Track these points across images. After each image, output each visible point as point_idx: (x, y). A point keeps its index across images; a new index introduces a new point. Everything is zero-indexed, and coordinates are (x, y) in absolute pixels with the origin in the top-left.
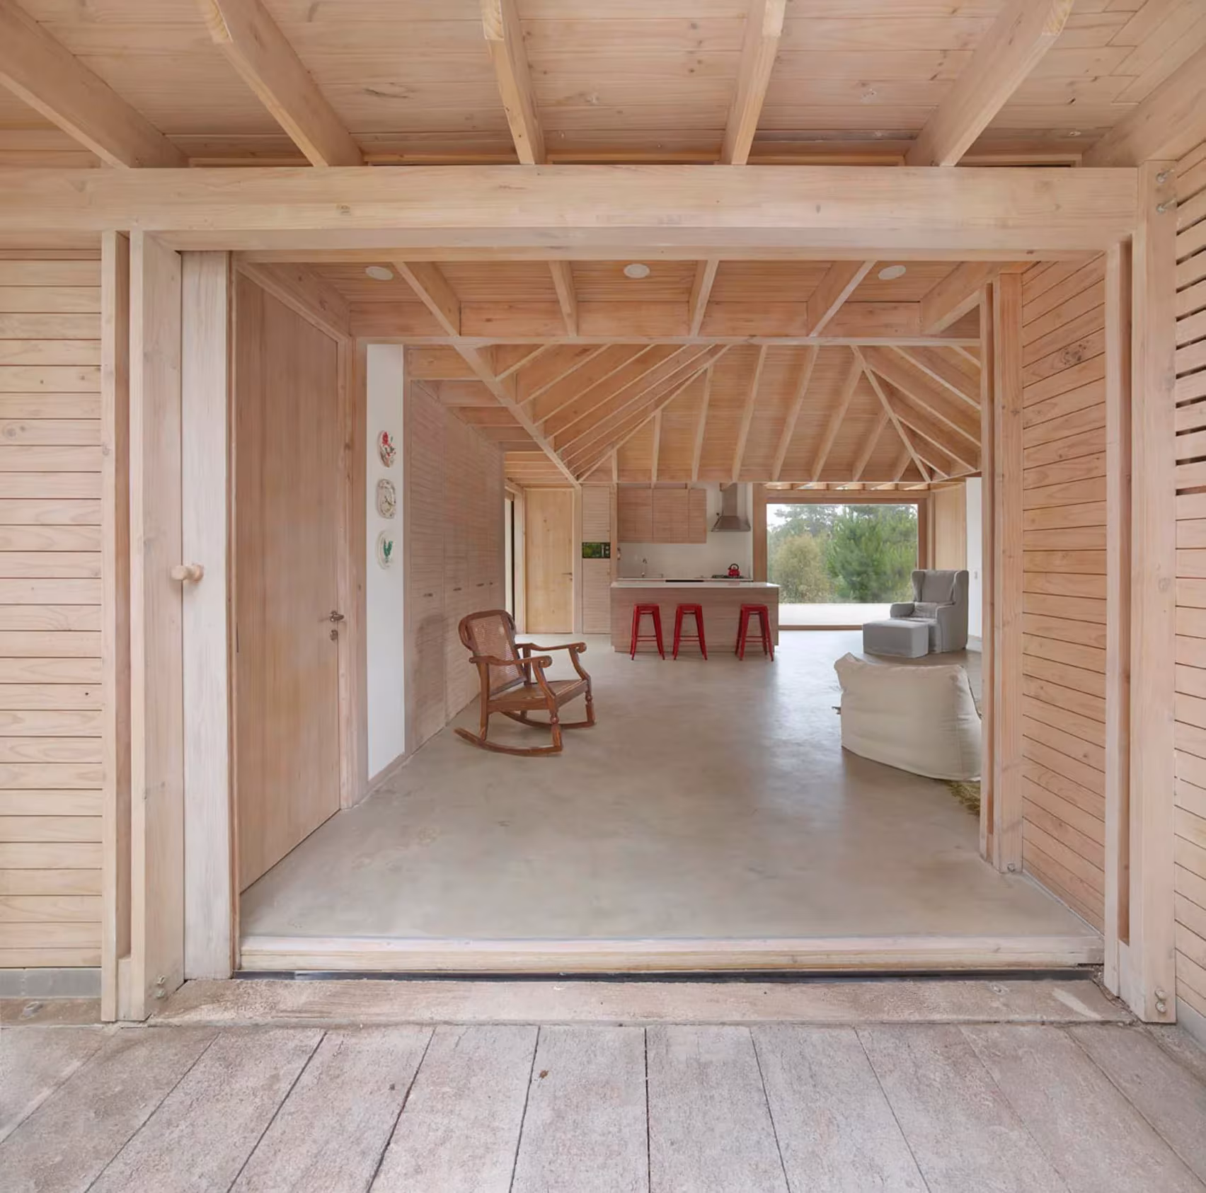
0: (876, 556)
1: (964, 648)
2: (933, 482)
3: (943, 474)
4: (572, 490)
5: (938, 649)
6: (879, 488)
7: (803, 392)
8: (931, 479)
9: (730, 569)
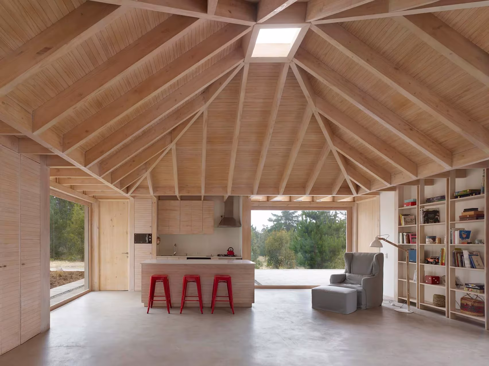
0: (320, 242)
1: (381, 305)
2: (358, 195)
3: (366, 190)
4: (128, 200)
5: (363, 307)
6: (322, 200)
7: (271, 131)
8: (357, 193)
9: (228, 250)
